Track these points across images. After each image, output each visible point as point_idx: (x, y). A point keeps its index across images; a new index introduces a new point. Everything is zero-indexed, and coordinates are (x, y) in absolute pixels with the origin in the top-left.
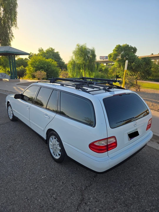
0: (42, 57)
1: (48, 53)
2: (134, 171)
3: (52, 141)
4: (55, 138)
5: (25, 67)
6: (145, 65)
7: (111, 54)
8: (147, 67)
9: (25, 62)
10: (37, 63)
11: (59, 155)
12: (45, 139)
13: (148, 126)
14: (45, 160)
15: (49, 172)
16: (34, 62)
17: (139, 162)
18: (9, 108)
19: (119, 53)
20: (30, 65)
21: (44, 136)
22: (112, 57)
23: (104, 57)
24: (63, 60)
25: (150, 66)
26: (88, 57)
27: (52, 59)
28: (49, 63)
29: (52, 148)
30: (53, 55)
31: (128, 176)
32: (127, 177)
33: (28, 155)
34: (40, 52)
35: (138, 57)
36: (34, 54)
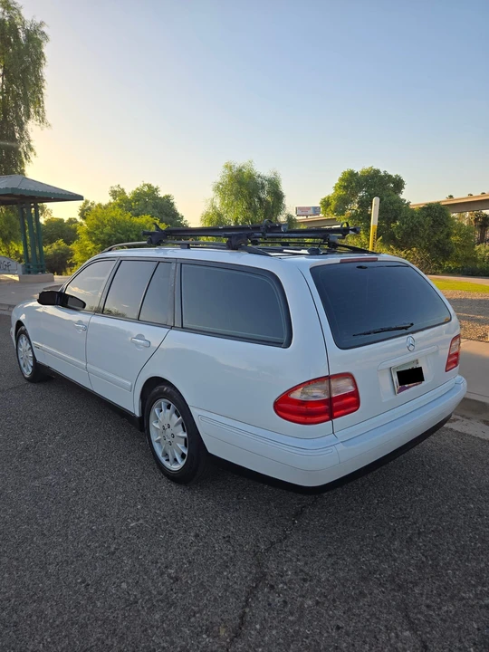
0: (120, 211)
1: (138, 201)
2: (417, 496)
3: (161, 416)
4: (169, 407)
5: (68, 242)
6: (432, 226)
7: (329, 197)
8: (439, 233)
9: (70, 230)
10: (107, 229)
11: (183, 456)
12: (138, 414)
13: (450, 356)
14: (138, 479)
15: (153, 511)
16: (98, 227)
17: (430, 474)
18: (23, 342)
19: (353, 196)
20: (84, 237)
21: (134, 407)
22: (332, 207)
23: (309, 208)
24: (185, 219)
25: (446, 230)
26: (260, 199)
27: (152, 217)
28: (144, 227)
29: (158, 441)
30: (155, 207)
31: (401, 509)
32: (396, 512)
33: (84, 469)
34: (114, 199)
35: (409, 203)
36: (97, 203)
